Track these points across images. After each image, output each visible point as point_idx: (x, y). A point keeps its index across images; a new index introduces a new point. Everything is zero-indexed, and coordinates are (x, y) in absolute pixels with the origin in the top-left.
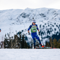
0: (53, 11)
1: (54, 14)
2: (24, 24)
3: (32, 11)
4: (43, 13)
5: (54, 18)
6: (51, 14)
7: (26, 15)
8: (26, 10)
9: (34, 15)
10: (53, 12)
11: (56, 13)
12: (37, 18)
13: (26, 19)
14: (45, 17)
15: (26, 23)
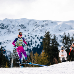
0: (34, 22)
1: (35, 25)
2: (2, 36)
3: (11, 21)
4: (23, 24)
5: (35, 30)
6: (32, 25)
7: (5, 26)
8: (4, 20)
9: (13, 26)
10: (33, 24)
11: (37, 24)
12: (16, 30)
13: (5, 30)
14: (25, 29)
15: (4, 35)
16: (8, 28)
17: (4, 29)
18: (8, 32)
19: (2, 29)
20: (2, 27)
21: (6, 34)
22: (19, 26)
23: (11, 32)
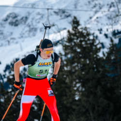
16: (29, 21)
17: (19, 26)
18: (30, 31)
19: (13, 27)
20: (14, 21)
21: (26, 37)
22: (53, 13)
23: (36, 30)
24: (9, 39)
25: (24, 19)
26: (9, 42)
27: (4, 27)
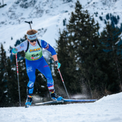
16: (37, 4)
17: (28, 8)
18: (37, 13)
19: (23, 9)
20: (24, 3)
21: (34, 18)
23: (42, 11)
24: (19, 18)
25: (33, 2)
26: (19, 21)
27: (16, 9)
